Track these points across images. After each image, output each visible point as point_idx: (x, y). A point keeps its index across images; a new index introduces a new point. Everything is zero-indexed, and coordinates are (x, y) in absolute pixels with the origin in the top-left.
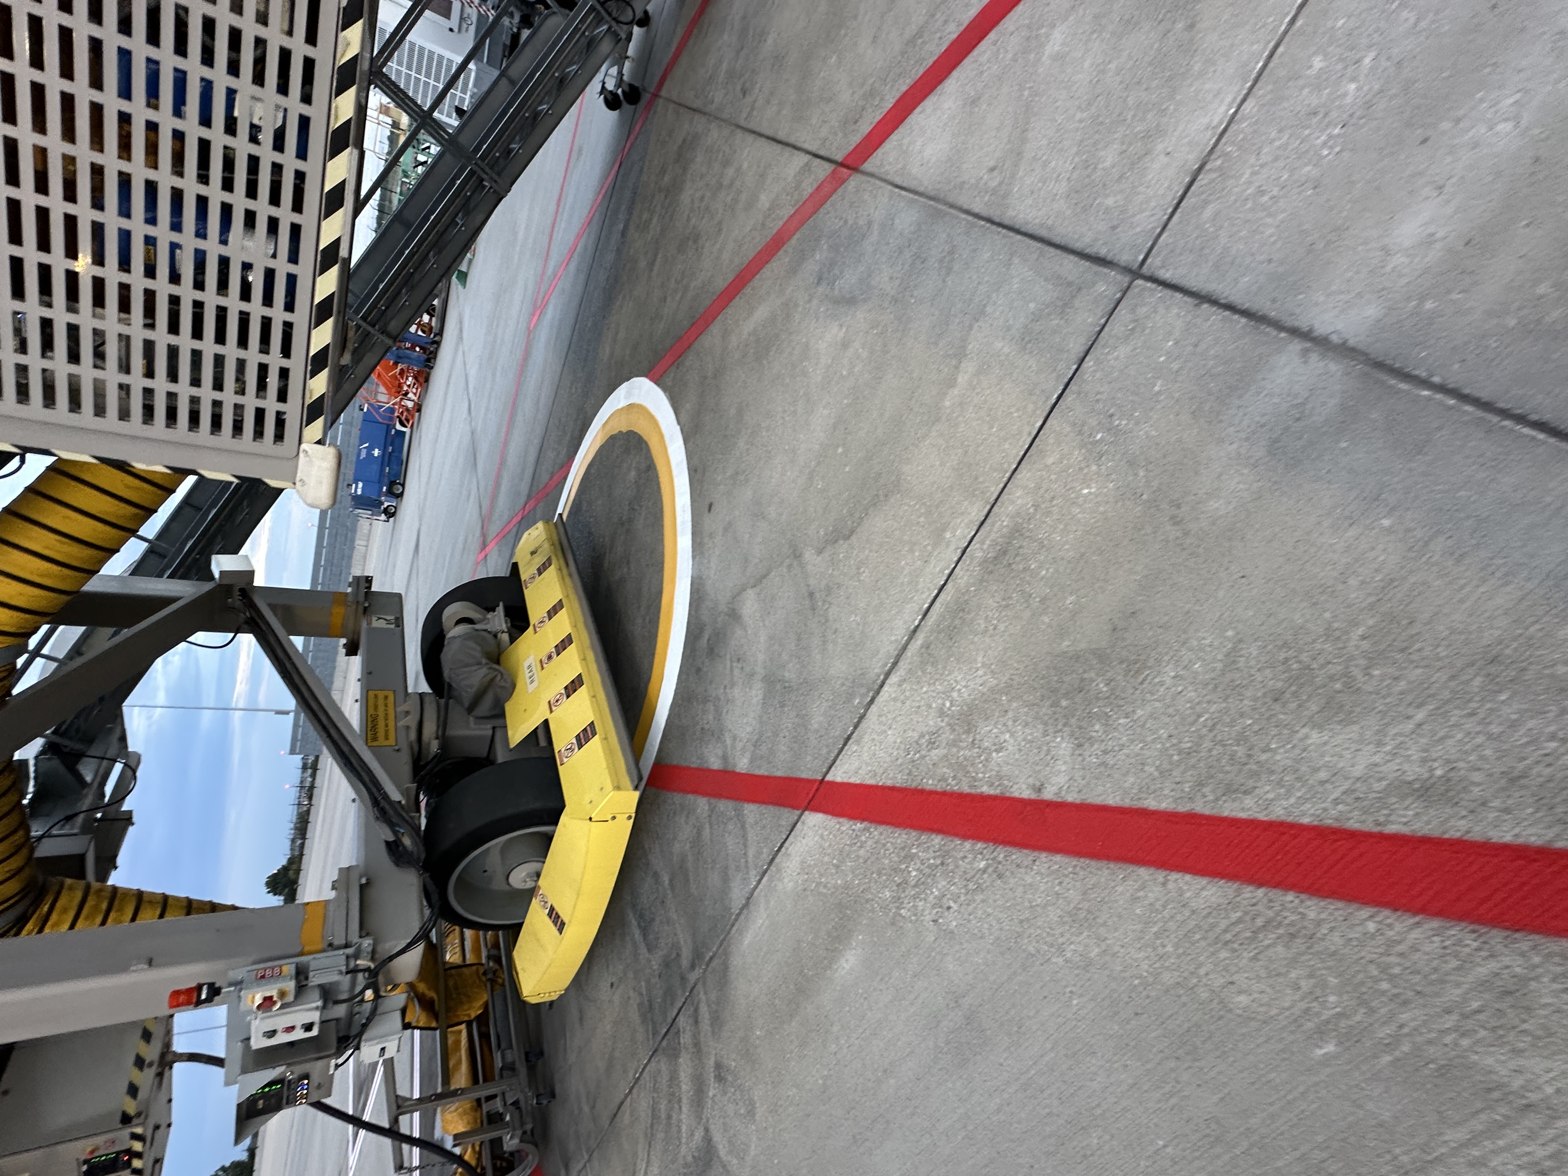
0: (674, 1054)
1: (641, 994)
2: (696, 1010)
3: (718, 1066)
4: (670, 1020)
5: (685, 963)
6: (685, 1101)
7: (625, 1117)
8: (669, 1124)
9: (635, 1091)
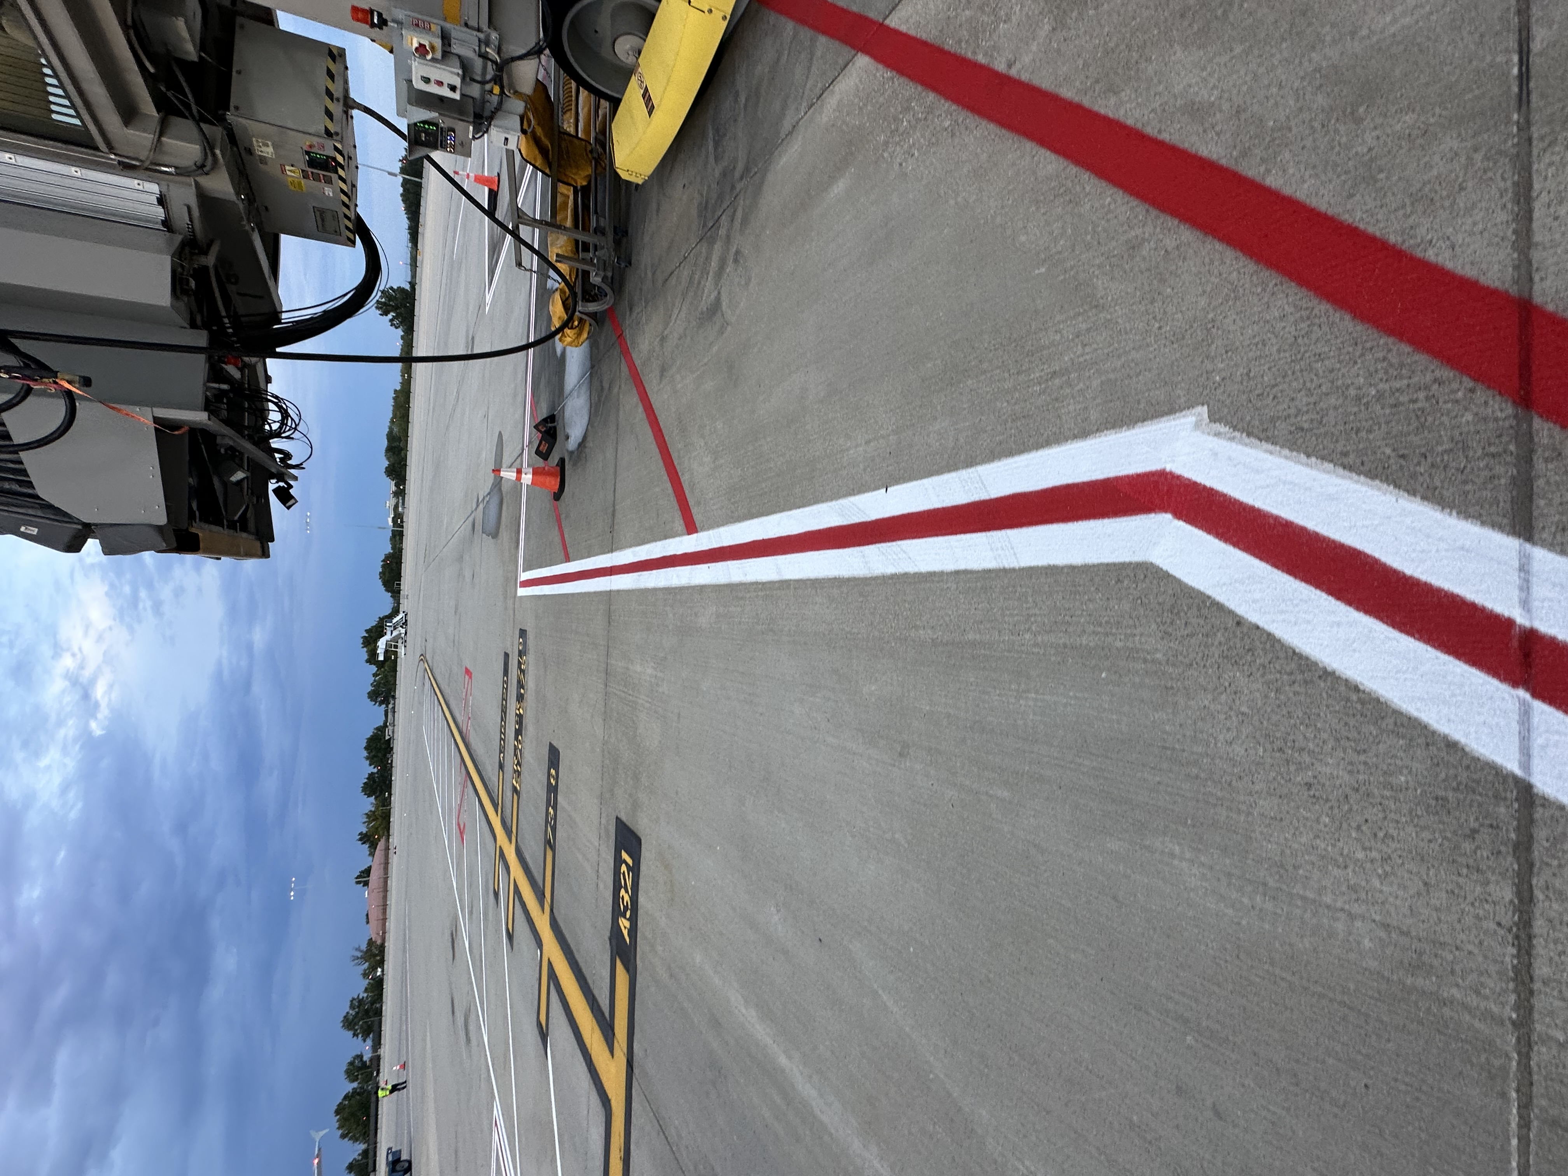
0: (712, 242)
1: (702, 195)
2: (735, 211)
3: (737, 252)
4: (716, 217)
5: (737, 174)
6: (711, 274)
7: (673, 281)
8: (698, 287)
9: (682, 265)
